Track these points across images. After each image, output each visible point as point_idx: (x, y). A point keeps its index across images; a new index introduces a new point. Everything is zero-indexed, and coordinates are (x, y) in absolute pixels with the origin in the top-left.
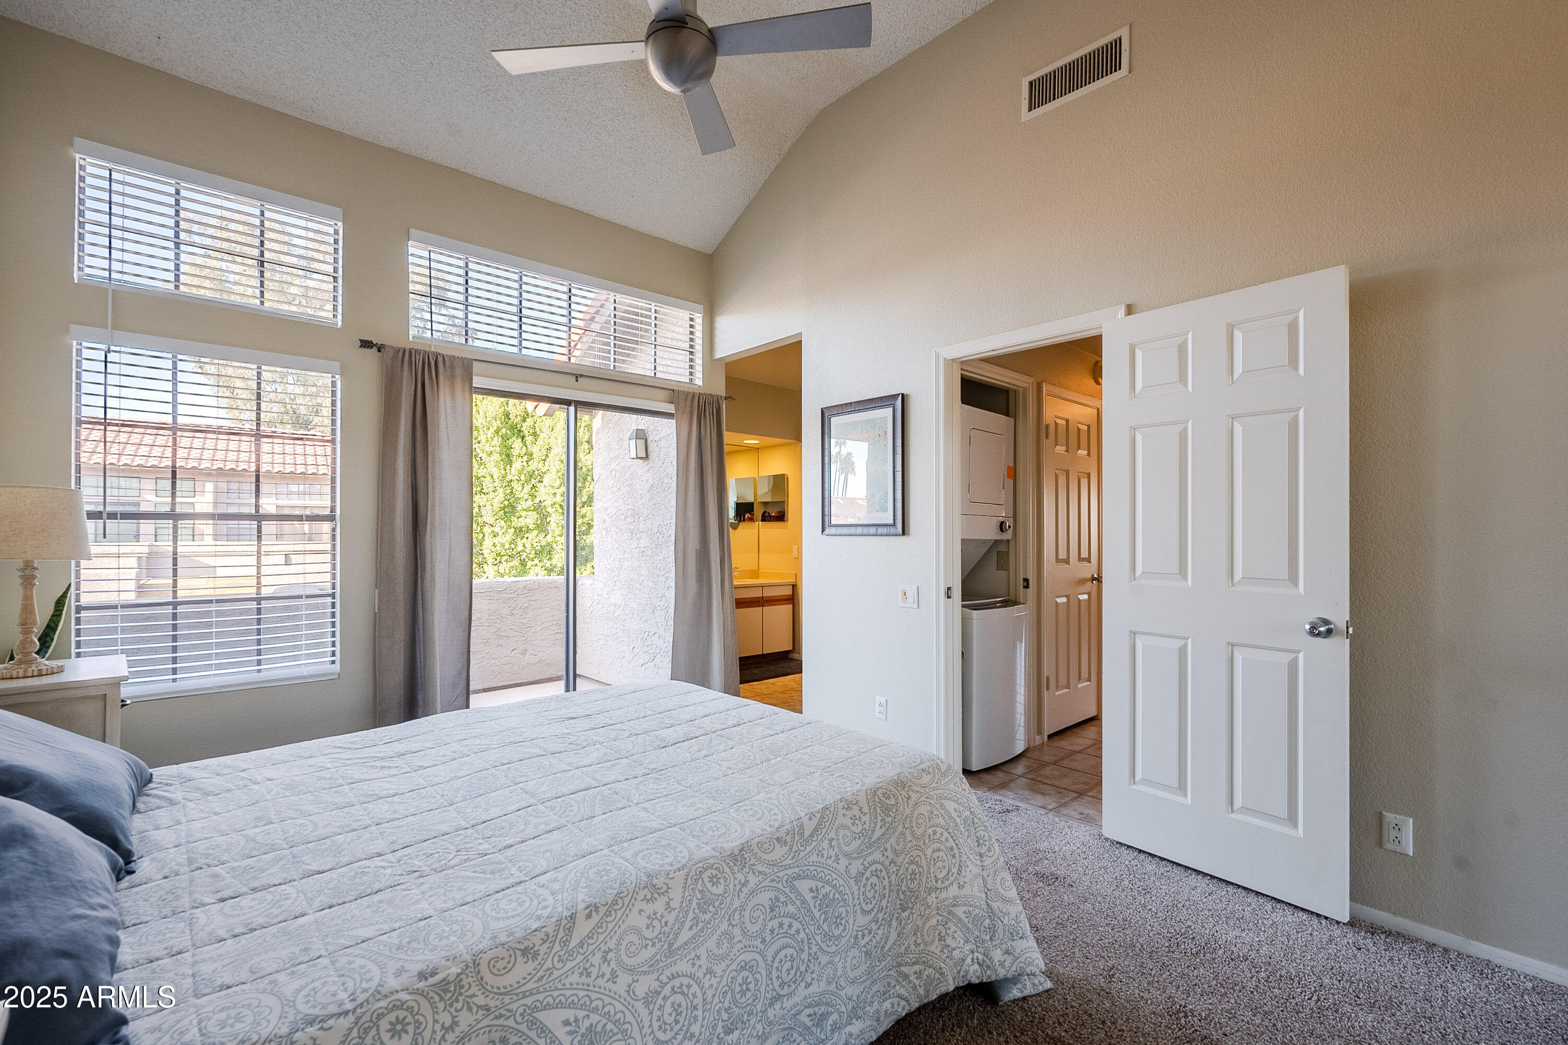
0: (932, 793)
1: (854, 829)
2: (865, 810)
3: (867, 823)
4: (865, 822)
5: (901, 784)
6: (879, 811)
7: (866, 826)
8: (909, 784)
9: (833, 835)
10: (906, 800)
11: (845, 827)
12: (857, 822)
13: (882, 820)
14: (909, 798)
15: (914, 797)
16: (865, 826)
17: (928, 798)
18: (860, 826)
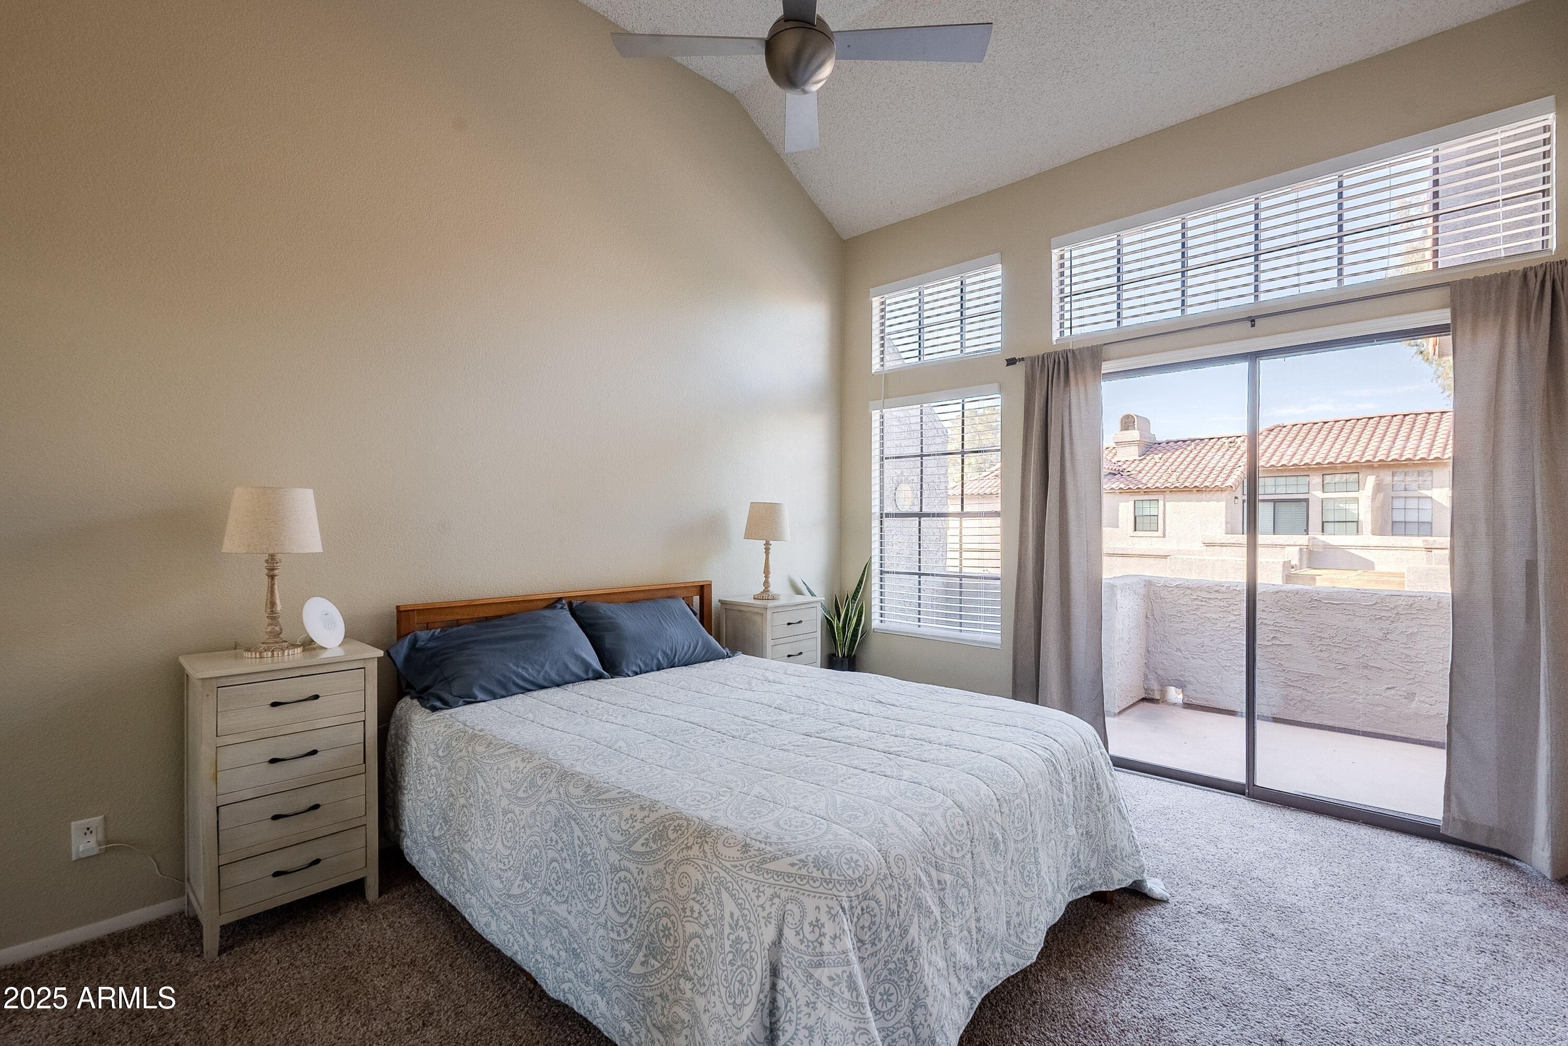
0: (715, 868)
1: (623, 823)
2: (647, 821)
3: (635, 829)
4: (634, 827)
5: (705, 833)
6: (653, 831)
7: (632, 831)
8: (710, 840)
9: (608, 812)
10: (683, 846)
11: (621, 816)
12: (630, 821)
13: (646, 839)
14: (689, 848)
15: (695, 851)
16: (631, 829)
17: (707, 868)
18: (628, 826)
